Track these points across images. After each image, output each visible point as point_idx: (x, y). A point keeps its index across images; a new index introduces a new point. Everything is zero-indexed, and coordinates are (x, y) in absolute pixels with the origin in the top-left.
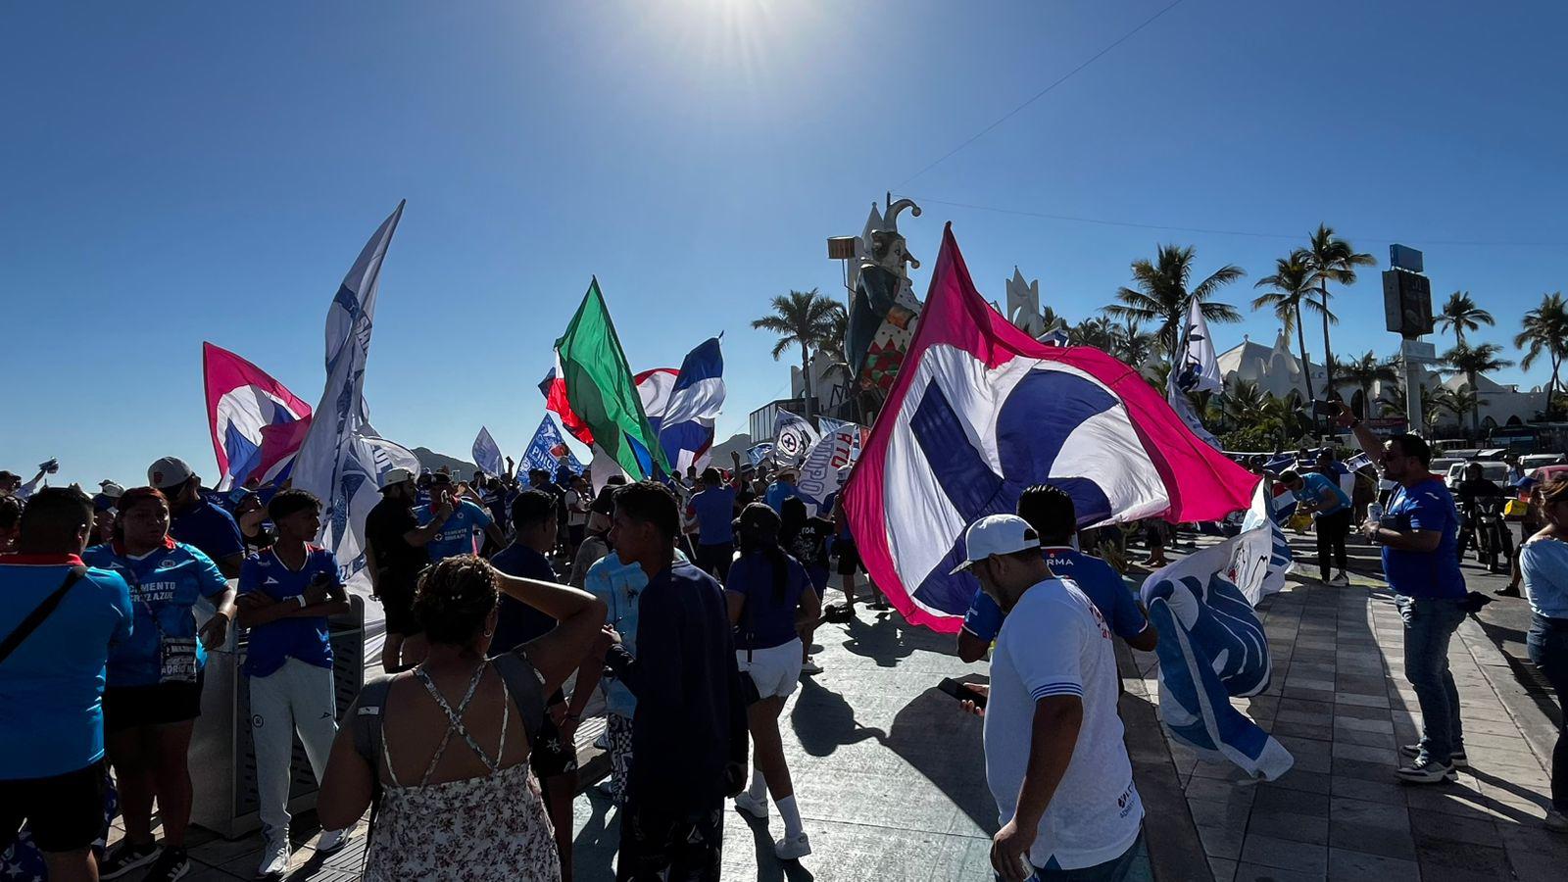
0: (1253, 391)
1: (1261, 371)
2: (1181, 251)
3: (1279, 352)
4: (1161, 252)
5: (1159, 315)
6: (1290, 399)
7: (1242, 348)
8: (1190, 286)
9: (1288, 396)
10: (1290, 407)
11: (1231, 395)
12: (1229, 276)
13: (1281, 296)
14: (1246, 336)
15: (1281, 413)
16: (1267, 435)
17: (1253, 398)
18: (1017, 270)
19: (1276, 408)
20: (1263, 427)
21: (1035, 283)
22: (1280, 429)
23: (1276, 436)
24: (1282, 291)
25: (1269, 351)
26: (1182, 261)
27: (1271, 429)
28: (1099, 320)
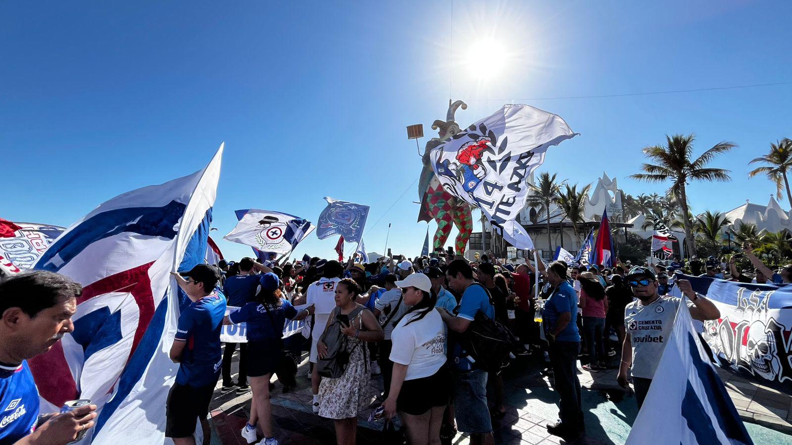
0: (753, 229)
1: (759, 218)
2: (685, 137)
3: (772, 208)
4: (669, 139)
5: (670, 177)
6: (783, 233)
7: (745, 207)
8: (692, 158)
9: (781, 232)
10: (783, 239)
11: (737, 231)
12: (724, 148)
13: (770, 168)
14: (748, 200)
15: (776, 242)
16: (764, 255)
17: (753, 233)
18: (604, 174)
19: (772, 239)
20: (761, 249)
21: (615, 180)
22: (776, 250)
23: (773, 255)
24: (771, 165)
25: (765, 208)
26: (685, 143)
27: (768, 251)
28: (651, 195)
